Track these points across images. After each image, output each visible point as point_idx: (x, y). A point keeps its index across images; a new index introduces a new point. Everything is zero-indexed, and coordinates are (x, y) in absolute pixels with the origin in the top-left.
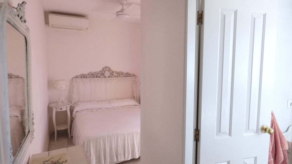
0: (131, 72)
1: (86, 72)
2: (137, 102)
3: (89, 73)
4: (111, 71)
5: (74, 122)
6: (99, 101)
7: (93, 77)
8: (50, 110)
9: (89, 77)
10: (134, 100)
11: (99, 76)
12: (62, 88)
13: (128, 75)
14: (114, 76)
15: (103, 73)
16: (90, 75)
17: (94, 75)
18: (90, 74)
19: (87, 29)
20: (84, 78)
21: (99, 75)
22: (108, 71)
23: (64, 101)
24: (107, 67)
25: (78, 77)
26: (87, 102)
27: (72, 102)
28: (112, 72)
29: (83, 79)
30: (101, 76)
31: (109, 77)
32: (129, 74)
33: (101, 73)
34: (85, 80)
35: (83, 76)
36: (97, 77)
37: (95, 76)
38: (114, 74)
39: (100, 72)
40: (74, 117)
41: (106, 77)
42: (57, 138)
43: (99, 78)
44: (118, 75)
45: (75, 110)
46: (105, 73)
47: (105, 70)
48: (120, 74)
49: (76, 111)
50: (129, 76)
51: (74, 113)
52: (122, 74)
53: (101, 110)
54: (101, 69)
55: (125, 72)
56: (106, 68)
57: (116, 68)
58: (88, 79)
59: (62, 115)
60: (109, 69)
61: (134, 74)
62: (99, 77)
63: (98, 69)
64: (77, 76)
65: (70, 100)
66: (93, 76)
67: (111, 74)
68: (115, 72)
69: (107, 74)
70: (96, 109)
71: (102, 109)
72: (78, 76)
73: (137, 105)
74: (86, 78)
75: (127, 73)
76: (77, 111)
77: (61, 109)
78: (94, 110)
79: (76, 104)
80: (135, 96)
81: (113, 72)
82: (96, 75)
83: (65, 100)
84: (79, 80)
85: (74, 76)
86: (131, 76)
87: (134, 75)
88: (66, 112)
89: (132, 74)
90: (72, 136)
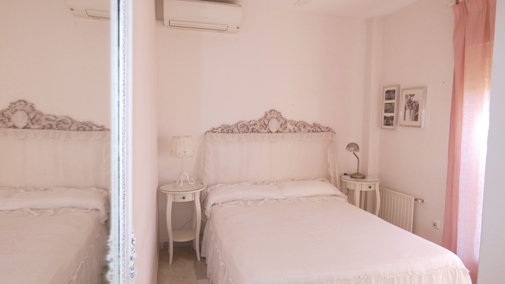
0: (324, 123)
1: (231, 121)
2: (337, 187)
3: (238, 123)
4: (282, 120)
5: (211, 228)
6: (256, 184)
7: (245, 132)
8: (161, 197)
9: (237, 131)
10: (330, 182)
11: (257, 129)
12: (185, 152)
13: (316, 129)
14: (287, 130)
15: (265, 124)
16: (239, 127)
17: (247, 128)
18: (239, 125)
19: (238, 28)
20: (228, 132)
21: (257, 128)
22: (275, 119)
23: (189, 180)
24: (274, 110)
25: (215, 130)
26: (233, 184)
27: (204, 182)
28: (284, 121)
29: (226, 134)
30: (261, 131)
31: (278, 132)
32: (319, 127)
33: (262, 122)
34: (229, 136)
35: (227, 130)
36: (253, 131)
37: (250, 130)
38: (289, 126)
39: (260, 120)
40: (209, 216)
41: (271, 132)
42: (173, 259)
43: (256, 134)
44: (296, 129)
45: (211, 200)
46: (270, 124)
47: (269, 116)
48: (300, 127)
49: (212, 203)
50: (319, 130)
51: (208, 207)
52: (305, 127)
53: (263, 202)
54: (262, 115)
55: (311, 122)
56: (273, 112)
57: (291, 114)
58: (236, 135)
59: (184, 209)
60: (279, 116)
61: (330, 127)
62: (258, 132)
63: (255, 114)
64: (214, 129)
65: (199, 181)
66: (245, 128)
67: (281, 127)
68: (291, 122)
69: (274, 125)
70: (252, 201)
71: (265, 202)
72: (216, 127)
73: (337, 196)
74: (232, 134)
75: (315, 124)
76: (214, 204)
77: (184, 198)
78: (249, 203)
79: (212, 187)
80: (332, 175)
81: (286, 121)
82: (252, 127)
83: (189, 178)
84: (218, 136)
85: (209, 128)
86: (322, 131)
87: (329, 130)
88: (192, 203)
89: (325, 125)
90: (203, 255)
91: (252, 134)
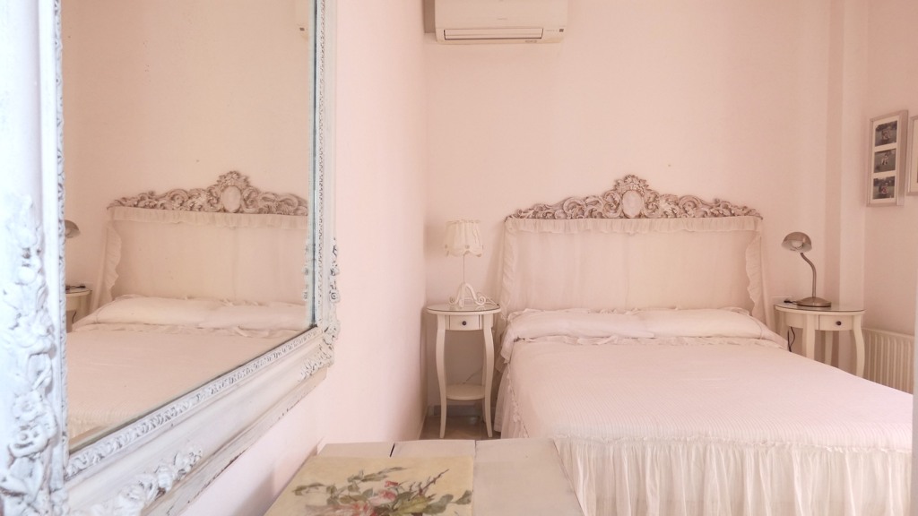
0: (736, 198)
1: (552, 198)
2: (765, 323)
3: (565, 200)
4: (648, 194)
5: (508, 377)
6: (598, 312)
7: (577, 216)
8: (428, 322)
9: (562, 216)
10: (751, 315)
11: (600, 210)
12: (468, 247)
13: (720, 209)
14: (659, 212)
15: (615, 202)
16: (565, 208)
17: (581, 210)
18: (566, 204)
19: (561, 30)
20: (544, 217)
21: (600, 208)
22: (635, 193)
23: (475, 298)
24: (633, 176)
25: (523, 214)
26: (554, 309)
27: (502, 303)
28: (653, 196)
29: (542, 220)
30: (608, 214)
31: (640, 216)
32: (726, 207)
33: (609, 199)
34: (547, 225)
35: (543, 213)
36: (591, 214)
37: (586, 214)
38: (663, 205)
39: (606, 195)
40: (507, 358)
41: (626, 217)
43: (598, 220)
44: (677, 210)
45: (512, 334)
46: (624, 201)
47: (623, 188)
48: (685, 207)
49: (514, 337)
50: (727, 212)
51: (507, 344)
52: (695, 206)
53: (607, 340)
54: (609, 186)
55: (708, 197)
56: (630, 179)
57: (667, 182)
58: (560, 223)
59: (464, 343)
60: (642, 187)
61: (750, 207)
62: (602, 217)
63: (596, 184)
64: (520, 212)
65: (494, 296)
66: (576, 210)
67: (647, 207)
68: (667, 198)
69: (632, 204)
70: (586, 337)
71: (613, 341)
72: (523, 209)
73: (764, 339)
74: (552, 221)
75: (717, 201)
76: (518, 339)
77: (464, 323)
78: (579, 341)
79: (517, 313)
80: (756, 300)
81: (656, 197)
82: (590, 207)
83: (477, 294)
84: (528, 224)
85: (512, 212)
86: (734, 215)
87: (748, 212)
88: (479, 334)
89: (740, 204)
91: (590, 220)
